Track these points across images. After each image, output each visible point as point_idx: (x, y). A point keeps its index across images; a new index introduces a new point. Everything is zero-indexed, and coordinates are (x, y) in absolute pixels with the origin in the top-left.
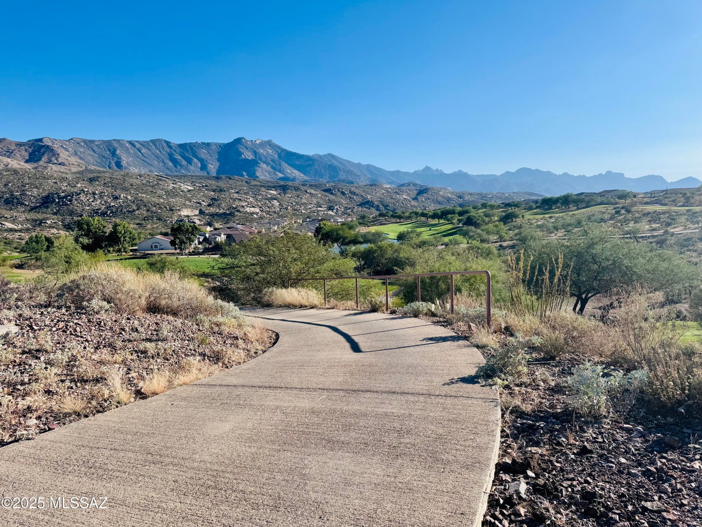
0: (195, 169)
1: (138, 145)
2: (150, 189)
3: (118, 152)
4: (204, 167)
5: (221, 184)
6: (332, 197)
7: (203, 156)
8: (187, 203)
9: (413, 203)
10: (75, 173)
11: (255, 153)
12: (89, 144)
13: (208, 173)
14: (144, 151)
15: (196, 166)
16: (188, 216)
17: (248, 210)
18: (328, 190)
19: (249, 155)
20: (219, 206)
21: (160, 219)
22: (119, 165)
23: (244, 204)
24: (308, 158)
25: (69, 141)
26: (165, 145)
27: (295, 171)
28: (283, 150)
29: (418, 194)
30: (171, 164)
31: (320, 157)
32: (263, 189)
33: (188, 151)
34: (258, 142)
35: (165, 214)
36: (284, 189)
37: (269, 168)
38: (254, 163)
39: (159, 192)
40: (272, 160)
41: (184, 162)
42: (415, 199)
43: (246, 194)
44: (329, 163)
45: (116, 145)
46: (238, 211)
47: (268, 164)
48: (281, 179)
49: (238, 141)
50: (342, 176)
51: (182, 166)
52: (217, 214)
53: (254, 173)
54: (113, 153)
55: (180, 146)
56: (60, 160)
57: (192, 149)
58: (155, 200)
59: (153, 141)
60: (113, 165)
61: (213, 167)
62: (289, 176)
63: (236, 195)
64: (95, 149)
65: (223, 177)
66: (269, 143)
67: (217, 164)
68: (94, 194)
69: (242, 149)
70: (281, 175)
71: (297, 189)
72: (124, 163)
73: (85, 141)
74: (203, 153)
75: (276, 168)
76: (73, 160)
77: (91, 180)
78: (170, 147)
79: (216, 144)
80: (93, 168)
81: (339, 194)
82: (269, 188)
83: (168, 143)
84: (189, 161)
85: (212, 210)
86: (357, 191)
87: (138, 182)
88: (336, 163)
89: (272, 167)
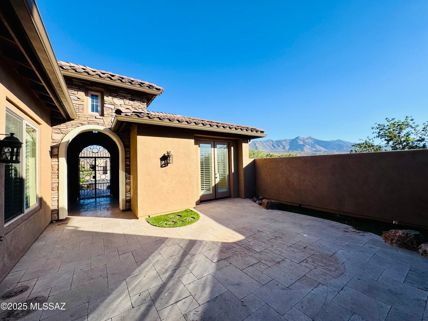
0: (281, 149)
3: (256, 145)
4: (284, 148)
11: (304, 142)
13: (285, 150)
15: (281, 147)
19: (302, 143)
24: (327, 142)
27: (321, 148)
28: (316, 140)
30: (273, 147)
31: (334, 141)
34: (305, 138)
37: (309, 147)
38: (303, 145)
40: (311, 144)
41: (277, 147)
47: (309, 145)
48: (314, 151)
49: (297, 138)
53: (303, 149)
55: (276, 141)
57: (280, 142)
59: (267, 141)
62: (318, 149)
66: (310, 138)
67: (289, 146)
69: (299, 141)
70: (314, 149)
74: (284, 143)
75: (313, 146)
78: (273, 142)
79: (289, 140)
84: (279, 146)
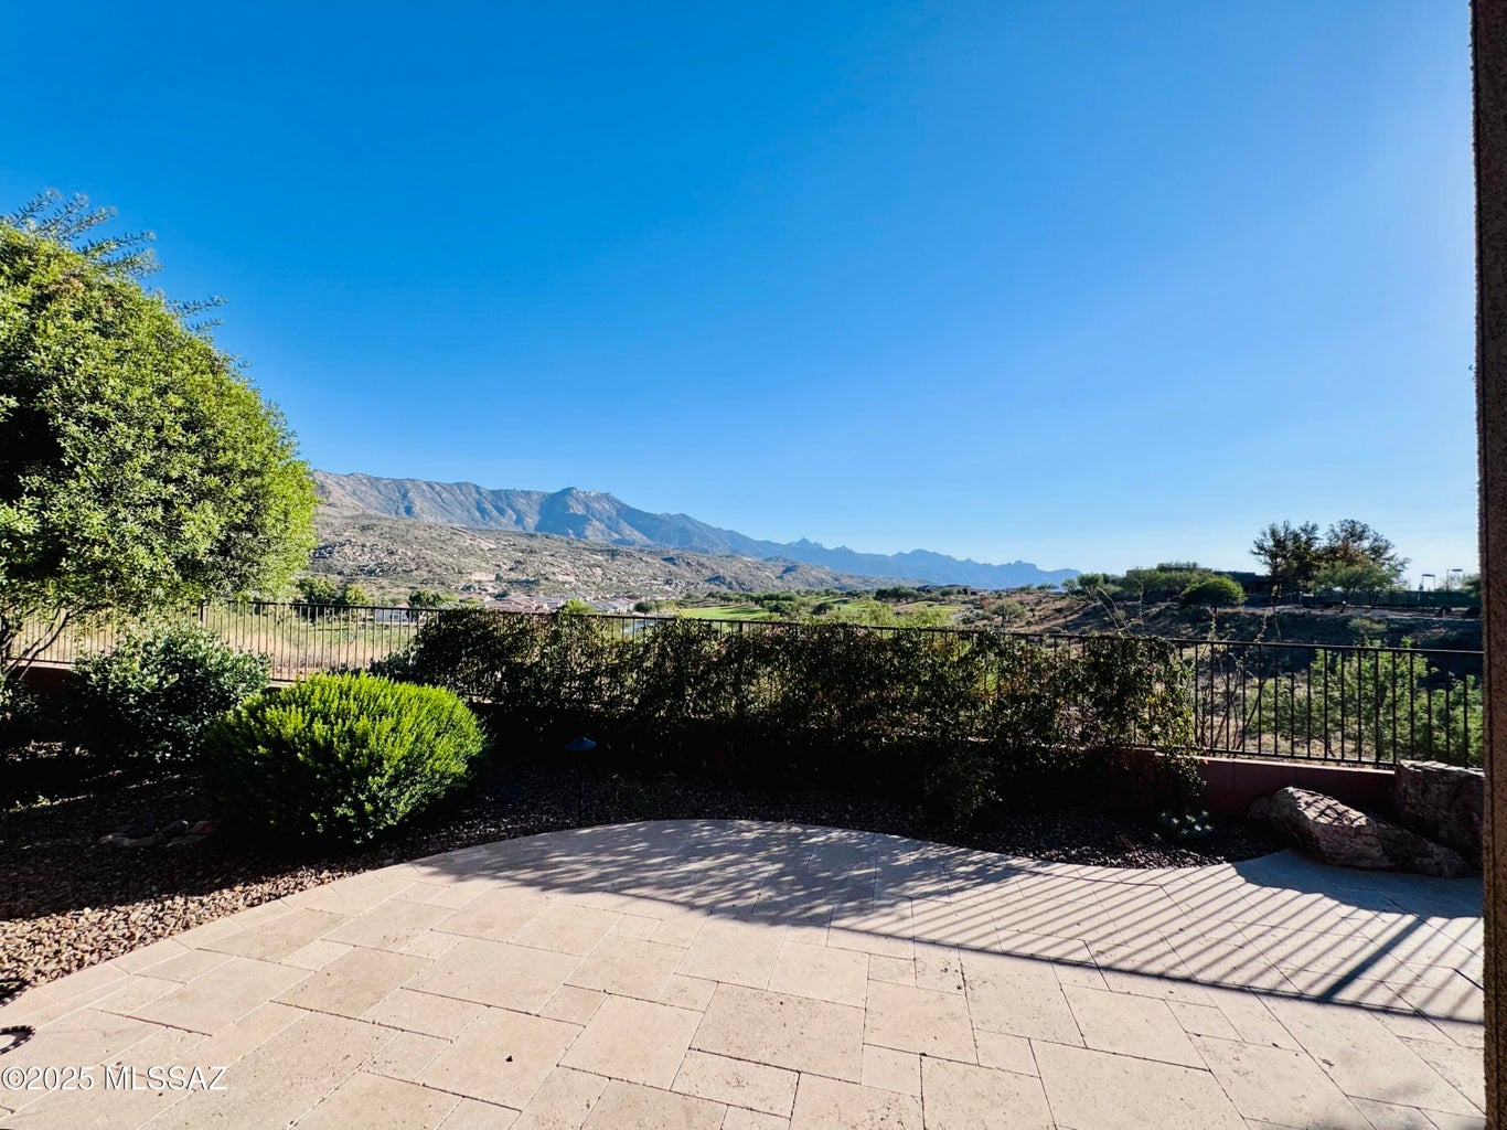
0: (508, 522)
1: (438, 488)
2: (440, 544)
3: (411, 494)
4: (519, 521)
5: (535, 544)
6: (673, 568)
7: (521, 508)
8: (484, 564)
9: (776, 582)
10: (348, 518)
12: (374, 482)
13: (524, 528)
14: (445, 495)
15: (510, 516)
16: (480, 582)
17: (560, 578)
18: (670, 560)
19: (579, 510)
20: (523, 571)
21: (443, 584)
22: (409, 511)
23: (556, 570)
24: (653, 517)
25: (347, 476)
26: (473, 490)
27: (636, 533)
28: (624, 506)
29: (785, 572)
30: (477, 514)
31: (670, 517)
32: (586, 553)
33: (502, 500)
34: (592, 494)
35: (450, 577)
36: (613, 554)
37: (603, 527)
38: (585, 519)
39: (451, 549)
40: (609, 518)
41: (495, 515)
42: (781, 577)
43: (564, 557)
44: (681, 526)
45: (409, 485)
46: (547, 579)
47: (601, 522)
48: (616, 541)
49: (567, 492)
50: (696, 542)
51: (491, 518)
52: (517, 582)
53: (583, 532)
54: (405, 496)
55: (493, 492)
56: (331, 500)
57: (507, 498)
58: (443, 559)
59: (459, 485)
60: (402, 510)
61: (531, 521)
62: (627, 537)
63: (550, 559)
64: (382, 488)
65: (539, 534)
66: (607, 496)
67: (537, 518)
68: (363, 546)
69: (571, 502)
70: (617, 536)
71: (629, 555)
72: (416, 509)
73: (369, 478)
74: (521, 503)
75: (612, 526)
76: (348, 500)
77: (364, 528)
78: (480, 494)
79: (538, 493)
80: (373, 512)
81: (683, 565)
82: (594, 552)
83: (477, 488)
84: (502, 512)
85: (513, 576)
86: (707, 563)
87: (426, 535)
88: (689, 526)
89: (607, 526)
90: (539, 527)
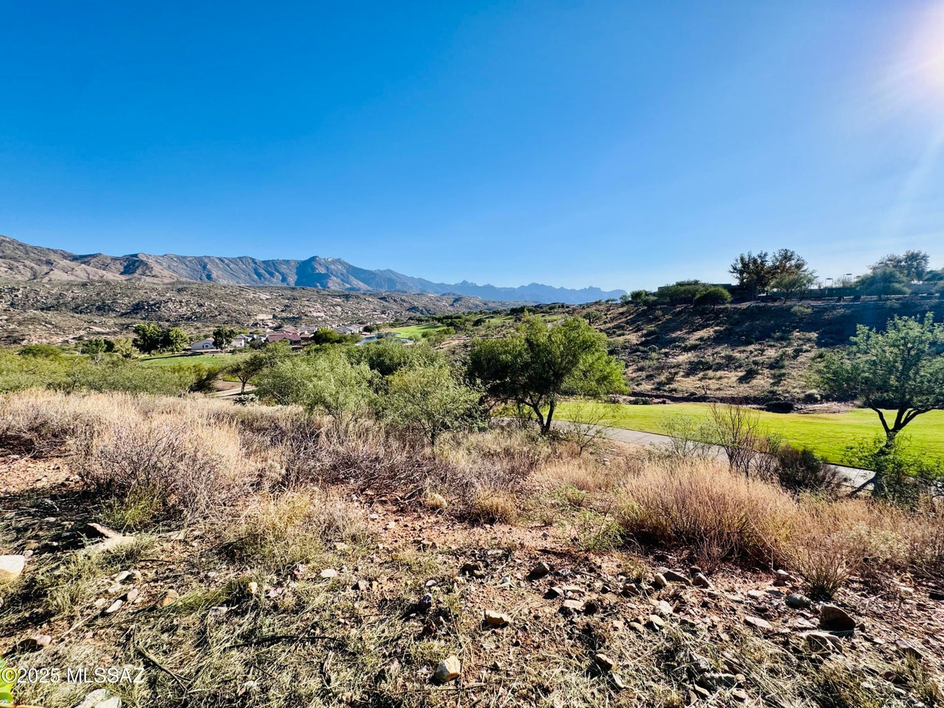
1: (226, 261)
2: (233, 298)
3: (208, 267)
4: (284, 280)
6: (386, 304)
7: (284, 271)
8: (264, 309)
9: (449, 308)
10: (167, 284)
11: (327, 268)
12: (182, 259)
13: (287, 285)
14: (232, 266)
15: (278, 277)
16: (263, 320)
17: (315, 314)
19: (322, 270)
20: (290, 312)
21: (238, 323)
22: (209, 277)
24: (371, 273)
25: (163, 256)
27: (360, 283)
28: (350, 266)
29: (454, 302)
31: (381, 271)
32: (330, 297)
34: (330, 260)
35: (242, 318)
36: (347, 297)
37: (339, 280)
41: (267, 276)
42: (452, 305)
44: (388, 277)
45: (206, 260)
46: (306, 315)
47: (337, 277)
49: (313, 259)
51: (265, 279)
52: (287, 318)
53: (326, 285)
54: (204, 267)
55: (264, 262)
56: (154, 273)
57: (274, 265)
58: (236, 307)
59: (240, 258)
60: (204, 277)
61: (292, 280)
62: (354, 286)
63: (307, 303)
64: (188, 263)
66: (339, 261)
67: (296, 277)
70: (348, 286)
74: (283, 268)
75: (345, 280)
77: (179, 291)
78: (255, 263)
79: (294, 261)
80: (184, 279)
81: (392, 301)
82: (334, 296)
83: (253, 260)
84: (272, 275)
85: (284, 315)
86: (406, 299)
88: (393, 277)
90: (296, 283)
